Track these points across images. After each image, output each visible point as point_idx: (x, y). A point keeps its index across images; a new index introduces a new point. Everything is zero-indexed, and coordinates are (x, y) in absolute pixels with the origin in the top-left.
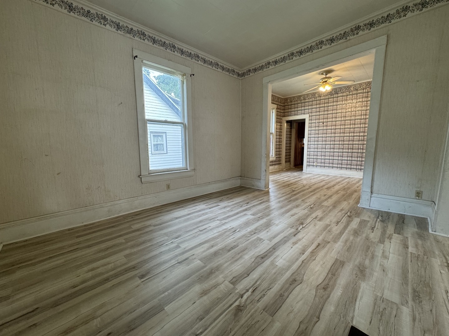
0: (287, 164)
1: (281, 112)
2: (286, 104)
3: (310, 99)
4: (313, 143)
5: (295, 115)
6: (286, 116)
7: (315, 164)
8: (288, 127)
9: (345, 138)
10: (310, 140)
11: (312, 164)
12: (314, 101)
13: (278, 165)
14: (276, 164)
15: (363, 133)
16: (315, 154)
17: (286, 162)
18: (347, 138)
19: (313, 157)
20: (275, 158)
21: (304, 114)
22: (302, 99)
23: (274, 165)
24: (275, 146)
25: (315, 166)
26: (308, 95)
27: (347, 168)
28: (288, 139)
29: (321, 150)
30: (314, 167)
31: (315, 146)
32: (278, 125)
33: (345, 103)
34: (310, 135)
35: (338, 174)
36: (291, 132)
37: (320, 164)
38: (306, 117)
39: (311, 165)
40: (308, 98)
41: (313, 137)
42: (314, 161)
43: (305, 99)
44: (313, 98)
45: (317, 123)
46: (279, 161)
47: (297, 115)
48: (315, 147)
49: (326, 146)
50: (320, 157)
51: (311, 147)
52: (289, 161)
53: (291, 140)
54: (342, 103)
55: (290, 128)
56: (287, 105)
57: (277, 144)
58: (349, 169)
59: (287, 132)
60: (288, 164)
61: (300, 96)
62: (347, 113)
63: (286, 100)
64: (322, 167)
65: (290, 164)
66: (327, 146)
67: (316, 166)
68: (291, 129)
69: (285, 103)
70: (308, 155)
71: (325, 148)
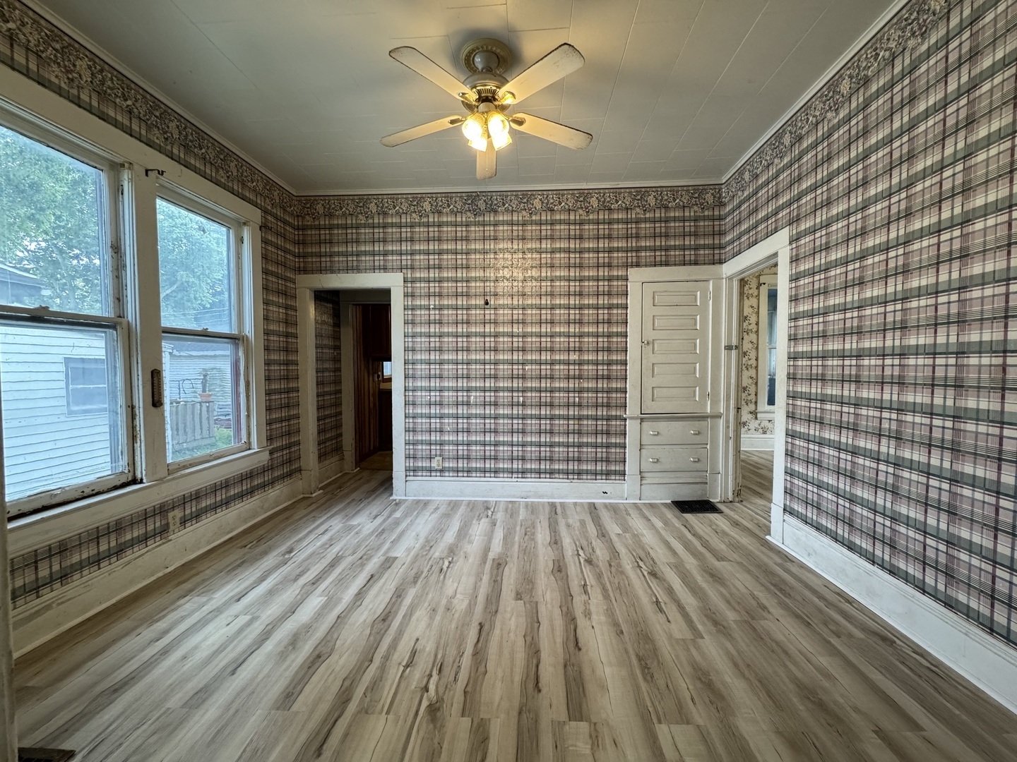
0: (327, 462)
1: (286, 251)
2: (309, 221)
3: (403, 216)
4: (425, 383)
5: (348, 270)
6: (312, 272)
7: (434, 464)
8: (325, 318)
9: (527, 368)
10: (411, 372)
11: (426, 464)
12: (420, 225)
13: (287, 481)
14: (272, 483)
15: (577, 353)
16: (433, 426)
17: (322, 456)
18: (534, 367)
19: (425, 437)
20: (265, 456)
21: (385, 269)
22: (374, 210)
23: (263, 486)
24: (263, 397)
25: (436, 471)
26: (395, 197)
27: (539, 472)
28: (327, 365)
29: (452, 411)
30: (433, 474)
31: (433, 394)
32: (273, 303)
33: (520, 247)
34: (410, 353)
35: (514, 497)
36: (336, 337)
37: (452, 464)
38: (392, 281)
39: (423, 469)
40: (397, 213)
41: (421, 362)
42: (433, 452)
43: (385, 214)
44: (414, 215)
45: (434, 309)
46: (290, 461)
47: (358, 270)
48: (433, 399)
49: (469, 397)
50: (452, 438)
51: (418, 401)
52: (338, 449)
53: (339, 370)
54: (510, 246)
55: (331, 321)
56: (311, 228)
57: (275, 386)
58: (548, 476)
59: (318, 335)
60: (333, 460)
61: (364, 200)
62: (529, 284)
63: (308, 203)
64: (460, 474)
65: (342, 459)
66: (474, 394)
67: (441, 471)
68: (337, 325)
69: (303, 218)
70: (407, 430)
71: (468, 404)
